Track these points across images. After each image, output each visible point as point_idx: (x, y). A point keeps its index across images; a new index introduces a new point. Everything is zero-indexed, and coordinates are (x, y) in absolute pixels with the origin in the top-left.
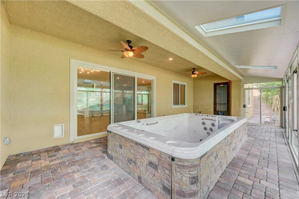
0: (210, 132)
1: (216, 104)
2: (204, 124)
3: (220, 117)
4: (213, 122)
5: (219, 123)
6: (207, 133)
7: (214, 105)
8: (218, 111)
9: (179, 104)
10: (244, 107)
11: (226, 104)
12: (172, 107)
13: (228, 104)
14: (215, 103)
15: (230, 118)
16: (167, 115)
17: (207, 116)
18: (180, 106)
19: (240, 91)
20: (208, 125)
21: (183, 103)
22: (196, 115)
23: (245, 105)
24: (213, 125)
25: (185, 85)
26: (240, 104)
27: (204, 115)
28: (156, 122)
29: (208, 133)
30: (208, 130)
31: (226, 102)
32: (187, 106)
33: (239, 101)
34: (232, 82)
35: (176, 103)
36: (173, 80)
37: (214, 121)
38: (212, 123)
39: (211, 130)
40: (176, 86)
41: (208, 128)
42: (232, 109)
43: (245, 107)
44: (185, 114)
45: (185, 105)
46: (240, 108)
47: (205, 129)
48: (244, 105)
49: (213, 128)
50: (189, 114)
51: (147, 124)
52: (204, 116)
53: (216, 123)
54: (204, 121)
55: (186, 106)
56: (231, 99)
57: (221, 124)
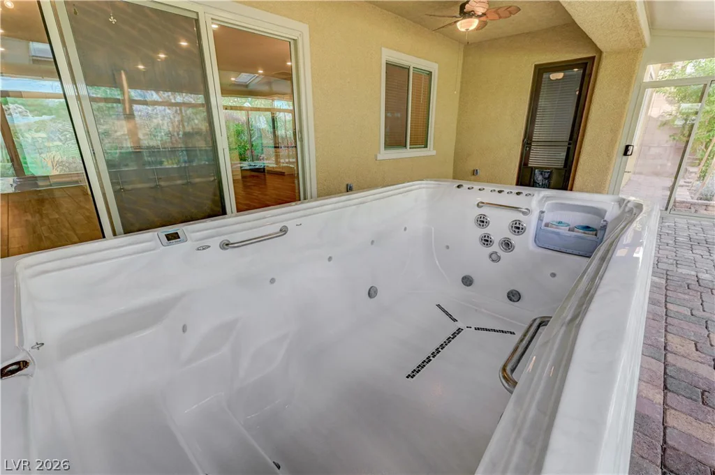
0: (501, 253)
1: (530, 144)
2: (482, 221)
3: (548, 198)
4: (517, 216)
5: (540, 219)
6: (490, 256)
7: (523, 145)
8: (532, 168)
9: (405, 146)
10: (625, 154)
11: (563, 144)
12: (380, 157)
13: (569, 144)
14: (528, 142)
15: (571, 199)
16: (362, 188)
17: (500, 192)
18: (408, 153)
19: (627, 93)
20: (499, 225)
21: (420, 140)
22: (459, 187)
23: (631, 148)
24: (518, 228)
25: (430, 74)
26: (613, 142)
27: (488, 188)
28: (276, 228)
29: (494, 256)
30: (496, 247)
31: (566, 137)
32: (434, 153)
33: (615, 131)
34: (604, 55)
35: (395, 139)
36: (384, 49)
37: (524, 213)
38: (516, 222)
39: (507, 245)
40: (396, 73)
41: (497, 238)
42: (581, 160)
43: (629, 153)
44: (417, 184)
45: (426, 147)
46: (609, 157)
47: (486, 241)
48: (627, 147)
49: (515, 239)
50: (431, 183)
51: (226, 245)
52: (488, 195)
53: (531, 223)
54: (484, 211)
55: (430, 151)
56: (585, 126)
57: (547, 225)
